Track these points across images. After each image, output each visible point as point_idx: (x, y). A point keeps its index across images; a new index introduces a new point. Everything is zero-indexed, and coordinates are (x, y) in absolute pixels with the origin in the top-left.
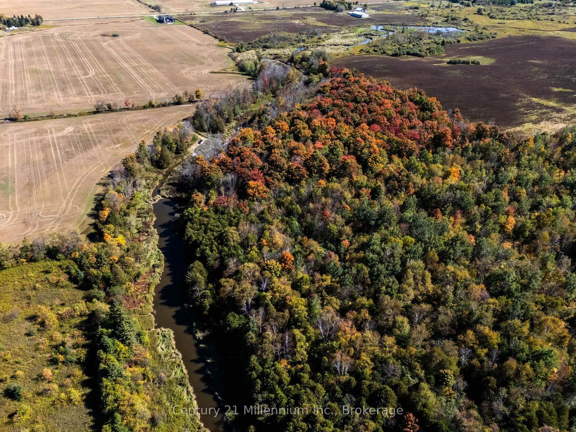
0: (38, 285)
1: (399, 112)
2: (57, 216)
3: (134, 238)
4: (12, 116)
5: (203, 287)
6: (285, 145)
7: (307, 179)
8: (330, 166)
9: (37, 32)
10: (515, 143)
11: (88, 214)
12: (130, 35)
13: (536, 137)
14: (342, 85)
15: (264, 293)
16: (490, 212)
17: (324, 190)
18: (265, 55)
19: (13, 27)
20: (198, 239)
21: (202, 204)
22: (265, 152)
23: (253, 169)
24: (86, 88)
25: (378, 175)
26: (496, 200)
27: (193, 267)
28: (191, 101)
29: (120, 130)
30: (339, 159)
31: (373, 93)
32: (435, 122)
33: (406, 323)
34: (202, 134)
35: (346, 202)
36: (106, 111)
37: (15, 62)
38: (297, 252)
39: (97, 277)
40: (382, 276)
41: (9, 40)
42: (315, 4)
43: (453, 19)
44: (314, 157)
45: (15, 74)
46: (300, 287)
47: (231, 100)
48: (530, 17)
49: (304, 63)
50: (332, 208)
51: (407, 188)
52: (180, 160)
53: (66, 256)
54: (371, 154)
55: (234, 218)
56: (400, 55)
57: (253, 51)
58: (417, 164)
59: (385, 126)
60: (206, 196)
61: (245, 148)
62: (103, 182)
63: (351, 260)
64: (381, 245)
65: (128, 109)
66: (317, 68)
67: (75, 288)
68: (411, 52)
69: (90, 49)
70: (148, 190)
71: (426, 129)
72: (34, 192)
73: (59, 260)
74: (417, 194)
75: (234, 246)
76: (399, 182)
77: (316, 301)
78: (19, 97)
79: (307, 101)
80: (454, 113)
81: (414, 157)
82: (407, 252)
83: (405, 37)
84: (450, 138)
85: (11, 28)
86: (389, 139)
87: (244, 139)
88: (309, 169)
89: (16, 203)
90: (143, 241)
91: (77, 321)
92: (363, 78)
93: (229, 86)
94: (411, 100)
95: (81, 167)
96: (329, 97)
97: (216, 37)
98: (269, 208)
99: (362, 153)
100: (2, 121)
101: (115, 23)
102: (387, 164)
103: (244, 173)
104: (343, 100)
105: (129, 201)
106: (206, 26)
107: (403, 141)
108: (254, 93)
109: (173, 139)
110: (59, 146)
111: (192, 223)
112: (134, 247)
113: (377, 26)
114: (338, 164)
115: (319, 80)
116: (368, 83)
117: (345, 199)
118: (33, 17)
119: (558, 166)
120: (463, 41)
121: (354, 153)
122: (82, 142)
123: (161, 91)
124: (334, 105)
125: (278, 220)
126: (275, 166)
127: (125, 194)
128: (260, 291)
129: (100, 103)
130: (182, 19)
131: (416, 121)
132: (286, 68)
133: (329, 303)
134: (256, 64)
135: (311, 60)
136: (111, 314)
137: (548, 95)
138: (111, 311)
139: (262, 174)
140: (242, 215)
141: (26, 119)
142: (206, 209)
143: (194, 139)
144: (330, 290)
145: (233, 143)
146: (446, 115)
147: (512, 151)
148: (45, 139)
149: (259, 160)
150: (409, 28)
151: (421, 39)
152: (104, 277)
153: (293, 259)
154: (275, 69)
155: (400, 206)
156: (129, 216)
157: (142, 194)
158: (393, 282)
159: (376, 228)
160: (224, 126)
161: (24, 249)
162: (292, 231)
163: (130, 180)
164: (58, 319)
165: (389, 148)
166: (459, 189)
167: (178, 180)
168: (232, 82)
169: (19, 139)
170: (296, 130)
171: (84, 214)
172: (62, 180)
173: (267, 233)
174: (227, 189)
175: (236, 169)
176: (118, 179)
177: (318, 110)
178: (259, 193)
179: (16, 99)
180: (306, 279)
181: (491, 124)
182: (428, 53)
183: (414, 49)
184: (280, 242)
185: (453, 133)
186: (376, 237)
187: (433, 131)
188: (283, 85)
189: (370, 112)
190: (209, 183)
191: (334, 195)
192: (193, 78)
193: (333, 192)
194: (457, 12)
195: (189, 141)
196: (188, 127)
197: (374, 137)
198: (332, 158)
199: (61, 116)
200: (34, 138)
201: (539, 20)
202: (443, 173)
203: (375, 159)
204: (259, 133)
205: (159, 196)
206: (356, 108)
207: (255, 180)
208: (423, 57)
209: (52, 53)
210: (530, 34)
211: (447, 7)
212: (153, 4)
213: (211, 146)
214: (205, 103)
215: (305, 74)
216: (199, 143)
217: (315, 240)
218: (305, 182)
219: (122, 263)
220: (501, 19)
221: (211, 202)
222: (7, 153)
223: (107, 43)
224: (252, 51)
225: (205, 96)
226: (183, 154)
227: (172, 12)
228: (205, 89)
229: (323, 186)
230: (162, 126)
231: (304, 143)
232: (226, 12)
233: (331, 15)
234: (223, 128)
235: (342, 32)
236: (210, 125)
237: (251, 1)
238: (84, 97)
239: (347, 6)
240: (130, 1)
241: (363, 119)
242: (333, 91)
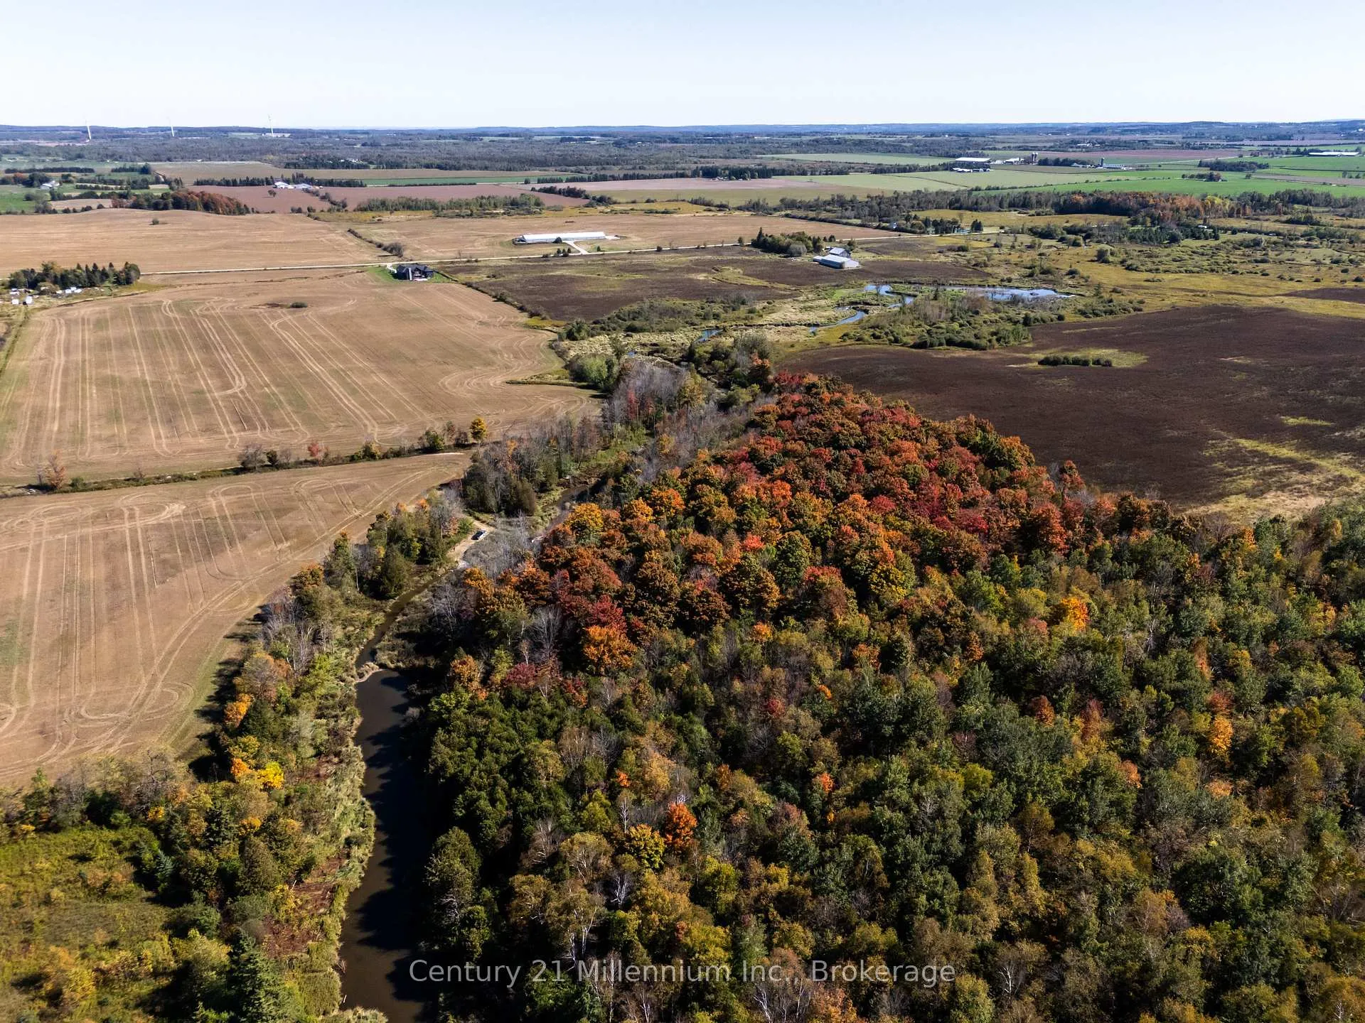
0: (56, 893)
1: (936, 469)
2: (124, 715)
3: (304, 769)
4: (45, 481)
5: (468, 897)
6: (675, 541)
7: (727, 621)
8: (782, 592)
9: (125, 298)
10: (1210, 541)
11: (197, 711)
12: (332, 304)
13: (1258, 527)
14: (804, 410)
15: (621, 914)
16: (1170, 705)
17: (770, 648)
18: (630, 347)
19: (73, 289)
20: (461, 771)
21: (476, 684)
22: (629, 559)
23: (598, 597)
25: (894, 614)
26: (1182, 675)
27: (444, 845)
28: (460, 445)
29: (292, 509)
30: (801, 574)
31: (874, 428)
32: (1022, 493)
33: (984, 995)
34: (483, 517)
35: (822, 678)
36: (264, 468)
37: (66, 362)
38: (704, 806)
39: (204, 871)
40: (917, 866)
41: (59, 315)
42: (740, 240)
43: (1046, 272)
44: (742, 572)
45: (65, 386)
46: (712, 896)
47: (554, 443)
48: (1215, 267)
49: (718, 363)
50: (789, 692)
51: (965, 644)
52: (428, 578)
53: (134, 818)
54: (876, 563)
55: (551, 717)
56: (932, 345)
57: (604, 339)
58: (984, 589)
59: (906, 500)
60: (485, 663)
61: (581, 550)
62: (240, 631)
63: (839, 826)
64: (910, 786)
65: (314, 463)
66: (746, 373)
67: (149, 899)
68: (957, 339)
69: (239, 334)
70: (347, 650)
71: (1001, 507)
72: (75, 656)
73: (115, 827)
74: (992, 660)
75: (549, 790)
76: (946, 629)
77: (754, 935)
78: (66, 437)
79: (726, 444)
80: (1062, 471)
81: (978, 573)
82: (976, 806)
83: (941, 308)
84: (1058, 527)
85: (68, 291)
86: (917, 530)
87: (580, 528)
88: (731, 596)
89: (30, 685)
90: (326, 776)
91: (144, 988)
92: (851, 395)
93: (550, 413)
94: (963, 443)
95: (193, 596)
96: (774, 435)
97: (522, 309)
98: (636, 691)
99: (855, 562)
100: (20, 491)
101: (299, 281)
102: (915, 587)
103: (576, 607)
104: (806, 442)
105: (300, 678)
106: (501, 284)
107: (949, 535)
108: (606, 427)
109: (414, 530)
110: (146, 546)
111: (449, 732)
112: (302, 793)
113: (878, 285)
114: (800, 586)
115: (751, 399)
116: (863, 406)
117: (818, 670)
118: (119, 267)
119: (1319, 595)
120: (1070, 318)
121: (837, 561)
122: (203, 537)
123: (392, 423)
124: (786, 453)
125: (658, 724)
126: (650, 589)
127: (291, 662)
128: (612, 907)
129: (251, 451)
130: (448, 271)
131: (976, 489)
132: (677, 372)
133: (786, 940)
134: (610, 365)
135: (733, 356)
136: (232, 971)
137: (1275, 433)
138: (233, 962)
139: (620, 610)
140: (570, 711)
141: (76, 486)
142: (483, 695)
143: (464, 530)
144: (788, 905)
145: (555, 539)
146: (1046, 476)
147: (1206, 558)
148: (114, 533)
149: (615, 577)
150: (949, 289)
151: (977, 313)
152: (221, 871)
153: (694, 823)
154: (652, 375)
155: (952, 690)
156: (297, 714)
157: (332, 660)
158: (945, 883)
159: (897, 743)
160: (536, 500)
161: (35, 799)
162: (692, 749)
163: (306, 628)
164: (97, 984)
165: (917, 551)
166: (1089, 648)
167: (421, 626)
168: (555, 403)
169: (53, 532)
170: (701, 508)
171: (187, 711)
172: (144, 627)
173: (630, 756)
174: (536, 646)
175: (558, 599)
176: (277, 625)
177: (750, 465)
178: (613, 656)
179: (59, 442)
180: (728, 877)
181: (1151, 498)
182: (994, 342)
183: (963, 333)
184: (663, 780)
185: (1064, 517)
186: (899, 765)
187: (1018, 512)
188: (669, 409)
189: (869, 468)
190: (494, 633)
191: (792, 660)
192: (469, 395)
193: (789, 654)
194: (1053, 257)
195: (452, 533)
196: (451, 503)
197: (881, 526)
198: (784, 572)
199: (159, 480)
200: (90, 530)
201: (1235, 273)
202: (1048, 609)
203: (886, 576)
204: (614, 514)
205: (371, 664)
206: (836, 460)
207: (603, 624)
208: (984, 349)
209: (152, 343)
210: (1219, 303)
211: (1030, 247)
212: (387, 242)
213: (501, 544)
214: (493, 449)
215: (719, 386)
216: (475, 538)
217: (749, 773)
218: (722, 629)
219: (271, 834)
220: (1150, 271)
221: (498, 678)
222: (23, 565)
223: (280, 321)
224: (601, 338)
225: (494, 432)
226: (435, 563)
227: (428, 258)
228: (493, 418)
229: (765, 639)
230: (391, 500)
231: (720, 537)
232: (546, 256)
233: (777, 262)
234: (531, 504)
235: (801, 298)
236: (503, 497)
237: (600, 234)
238: (216, 436)
239: (810, 244)
240: (338, 236)
241: (853, 484)
242: (783, 423)
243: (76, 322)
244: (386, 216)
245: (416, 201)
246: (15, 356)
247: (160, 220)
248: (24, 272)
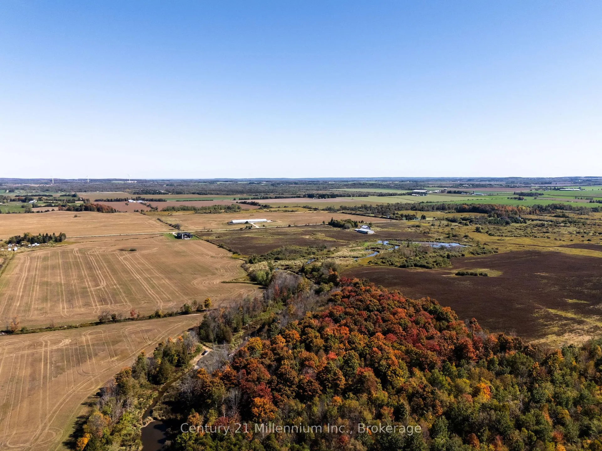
1: (414, 321)
2: (28, 445)
4: (9, 329)
6: (296, 355)
7: (320, 395)
8: (346, 380)
9: (58, 248)
10: (543, 357)
11: (63, 443)
12: (148, 249)
13: (563, 349)
14: (353, 294)
16: (535, 438)
17: (340, 408)
18: (276, 266)
19: (36, 244)
22: (274, 364)
23: (259, 383)
24: (93, 298)
25: (399, 391)
26: (538, 423)
28: (199, 311)
29: (120, 341)
30: (355, 371)
31: (385, 303)
32: (454, 333)
34: (207, 344)
36: (110, 322)
37: (28, 275)
41: (28, 255)
42: (324, 222)
43: (454, 236)
44: (327, 370)
45: (25, 286)
47: (241, 309)
48: (526, 235)
49: (315, 273)
51: (434, 406)
52: (180, 374)
54: (390, 366)
55: (235, 445)
56: (408, 266)
57: (265, 263)
58: (441, 378)
59: (401, 336)
60: (205, 417)
61: (252, 360)
62: (89, 401)
65: (133, 319)
66: (327, 278)
68: (419, 264)
69: (105, 262)
70: (139, 411)
71: (445, 339)
72: (9, 414)
74: (447, 414)
76: (424, 399)
78: (22, 308)
79: (319, 309)
80: (471, 323)
81: (437, 371)
83: (411, 251)
84: (472, 349)
85: (33, 245)
86: (408, 350)
87: (252, 349)
88: (322, 383)
92: (374, 288)
93: (240, 295)
94: (425, 310)
95: (69, 384)
96: (340, 305)
97: (230, 251)
99: (380, 365)
101: (134, 240)
102: (409, 377)
103: (249, 389)
104: (355, 308)
105: (115, 425)
106: (221, 241)
107: (422, 353)
108: (265, 302)
109: (175, 351)
110: (50, 359)
113: (383, 241)
114: (354, 377)
115: (329, 289)
116: (379, 292)
117: (365, 420)
118: (57, 235)
119: (597, 382)
120: (467, 255)
121: (372, 365)
122: (77, 355)
123: (169, 301)
124: (346, 313)
125: (287, 449)
126: (284, 379)
127: (112, 417)
129: (104, 314)
130: (199, 235)
131: (433, 331)
132: (297, 277)
134: (267, 274)
135: (321, 270)
137: (564, 307)
139: (270, 390)
140: (244, 442)
141: (23, 331)
143: (198, 350)
145: (240, 354)
146: (463, 325)
147: (542, 364)
148: (37, 353)
149: (267, 373)
150: (414, 243)
151: (426, 253)
154: (286, 278)
156: (112, 444)
157: (131, 416)
160: (232, 336)
163: (120, 399)
165: (408, 360)
166: (493, 409)
167: (175, 398)
168: (242, 291)
169: (9, 353)
170: (308, 339)
171: (59, 443)
172: (44, 399)
174: (229, 408)
175: (240, 384)
176: (107, 398)
177: (330, 319)
178: (265, 413)
179: (18, 311)
181: (513, 336)
182: (435, 265)
183: (421, 261)
185: (474, 344)
187: (453, 342)
188: (293, 294)
189: (384, 321)
190: (209, 401)
191: (352, 415)
192: (204, 288)
193: (350, 411)
194: (457, 230)
195: (192, 352)
196: (193, 338)
197: (391, 348)
198: (347, 371)
199: (61, 328)
200: (26, 352)
201: (535, 237)
202: (471, 389)
203: (395, 372)
204: (268, 342)
205: (150, 418)
206: (369, 317)
207: (261, 397)
208: (431, 268)
209: (67, 267)
210: (531, 250)
211: (447, 226)
212: (174, 223)
213: (215, 357)
214: (213, 312)
215: (315, 283)
218: (318, 399)
220: (499, 236)
221: (210, 424)
223: (124, 256)
224: (264, 262)
225: (214, 304)
226: (184, 367)
227: (191, 230)
228: (214, 298)
229: (339, 404)
230: (166, 337)
231: (317, 353)
232: (241, 229)
233: (339, 231)
234: (229, 338)
235: (350, 246)
236: (217, 334)
237: (265, 220)
238: (90, 308)
239: (353, 224)
240: (152, 221)
241: (377, 328)
242: (344, 300)
243: (35, 258)
244: (175, 213)
245: (187, 207)
246: (5, 273)
247: (78, 215)
248: (16, 237)
